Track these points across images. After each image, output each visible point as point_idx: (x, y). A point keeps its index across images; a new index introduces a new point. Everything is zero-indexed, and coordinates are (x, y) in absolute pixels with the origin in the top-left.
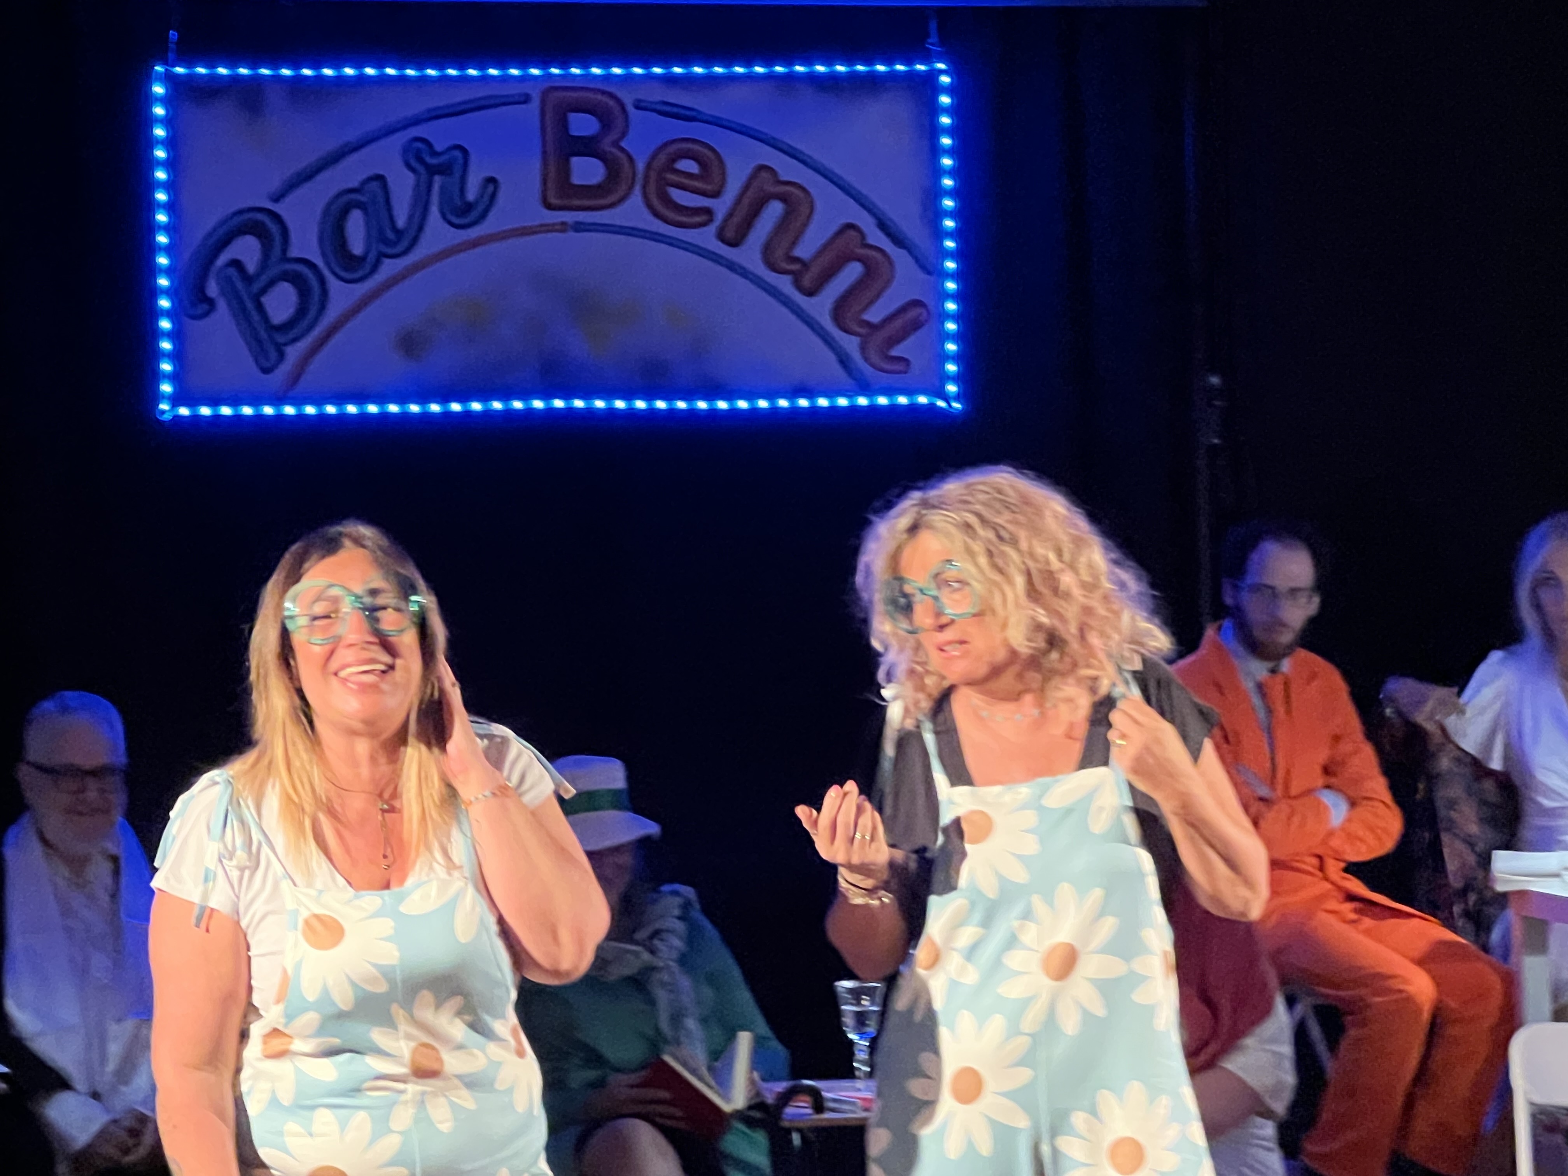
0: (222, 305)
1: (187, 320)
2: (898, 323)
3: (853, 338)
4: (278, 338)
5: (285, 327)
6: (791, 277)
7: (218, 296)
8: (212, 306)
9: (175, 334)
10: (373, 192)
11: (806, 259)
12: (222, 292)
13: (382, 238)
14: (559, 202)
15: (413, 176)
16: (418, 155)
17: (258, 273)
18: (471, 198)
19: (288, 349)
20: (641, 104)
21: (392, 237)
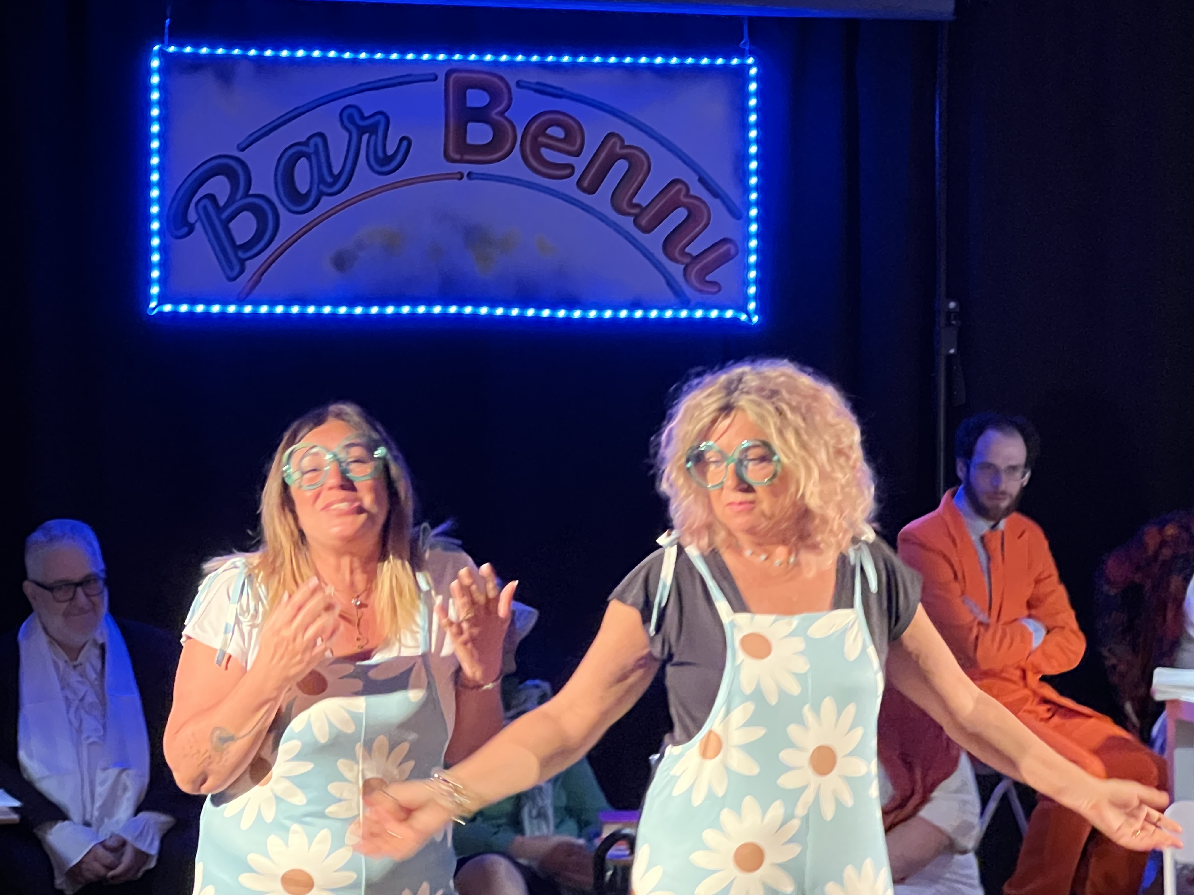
0: (198, 227)
1: (171, 237)
2: (713, 255)
3: (676, 265)
4: (241, 254)
5: (247, 246)
6: (632, 218)
7: (196, 222)
8: (191, 229)
9: (163, 249)
10: (316, 145)
11: (644, 205)
12: (199, 218)
13: (322, 181)
14: (457, 157)
15: (346, 135)
16: (351, 118)
17: (228, 204)
18: (390, 152)
19: (248, 263)
20: (522, 84)
21: (329, 180)
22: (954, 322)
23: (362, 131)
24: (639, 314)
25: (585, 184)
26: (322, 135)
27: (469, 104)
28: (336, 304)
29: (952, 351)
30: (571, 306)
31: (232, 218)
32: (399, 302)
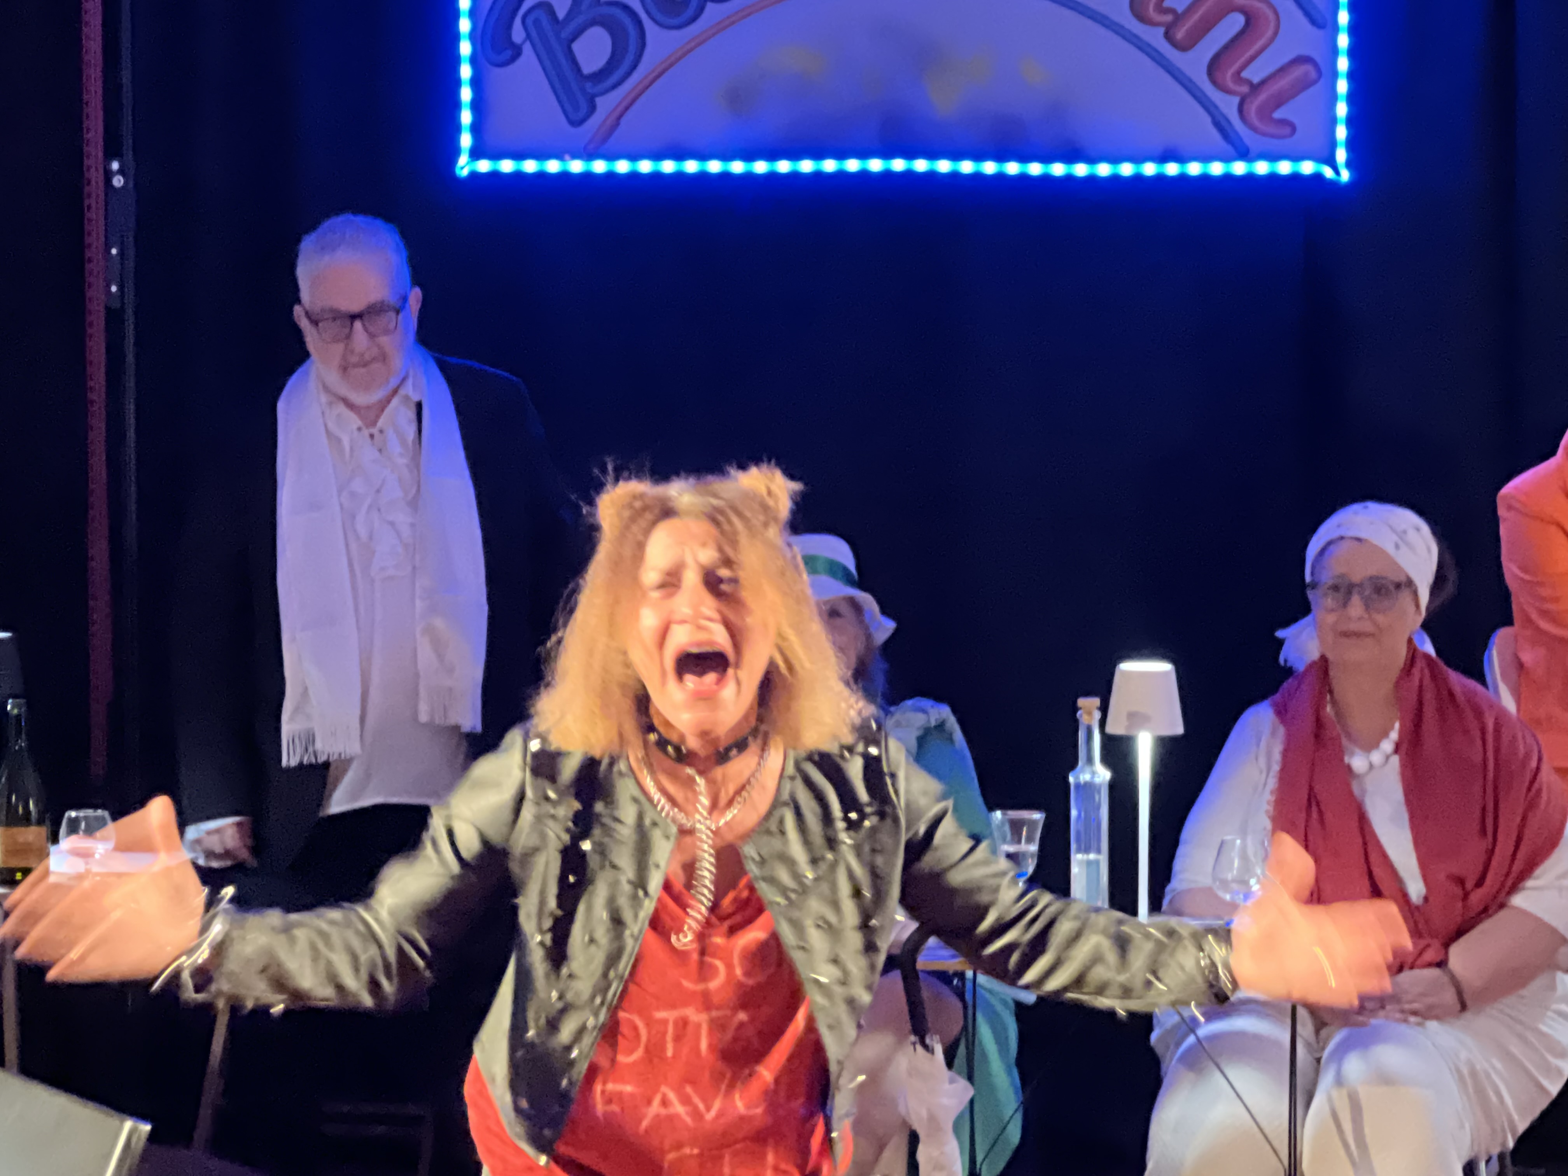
0: (527, 49)
1: (489, 66)
2: (1283, 83)
3: (1228, 97)
4: (588, 86)
5: (599, 76)
6: (1162, 30)
7: (524, 42)
8: (517, 52)
9: (476, 83)
12: (528, 38)
17: (570, 16)
19: (600, 99)
24: (1172, 169)
30: (1070, 157)
31: (575, 36)
32: (818, 155)
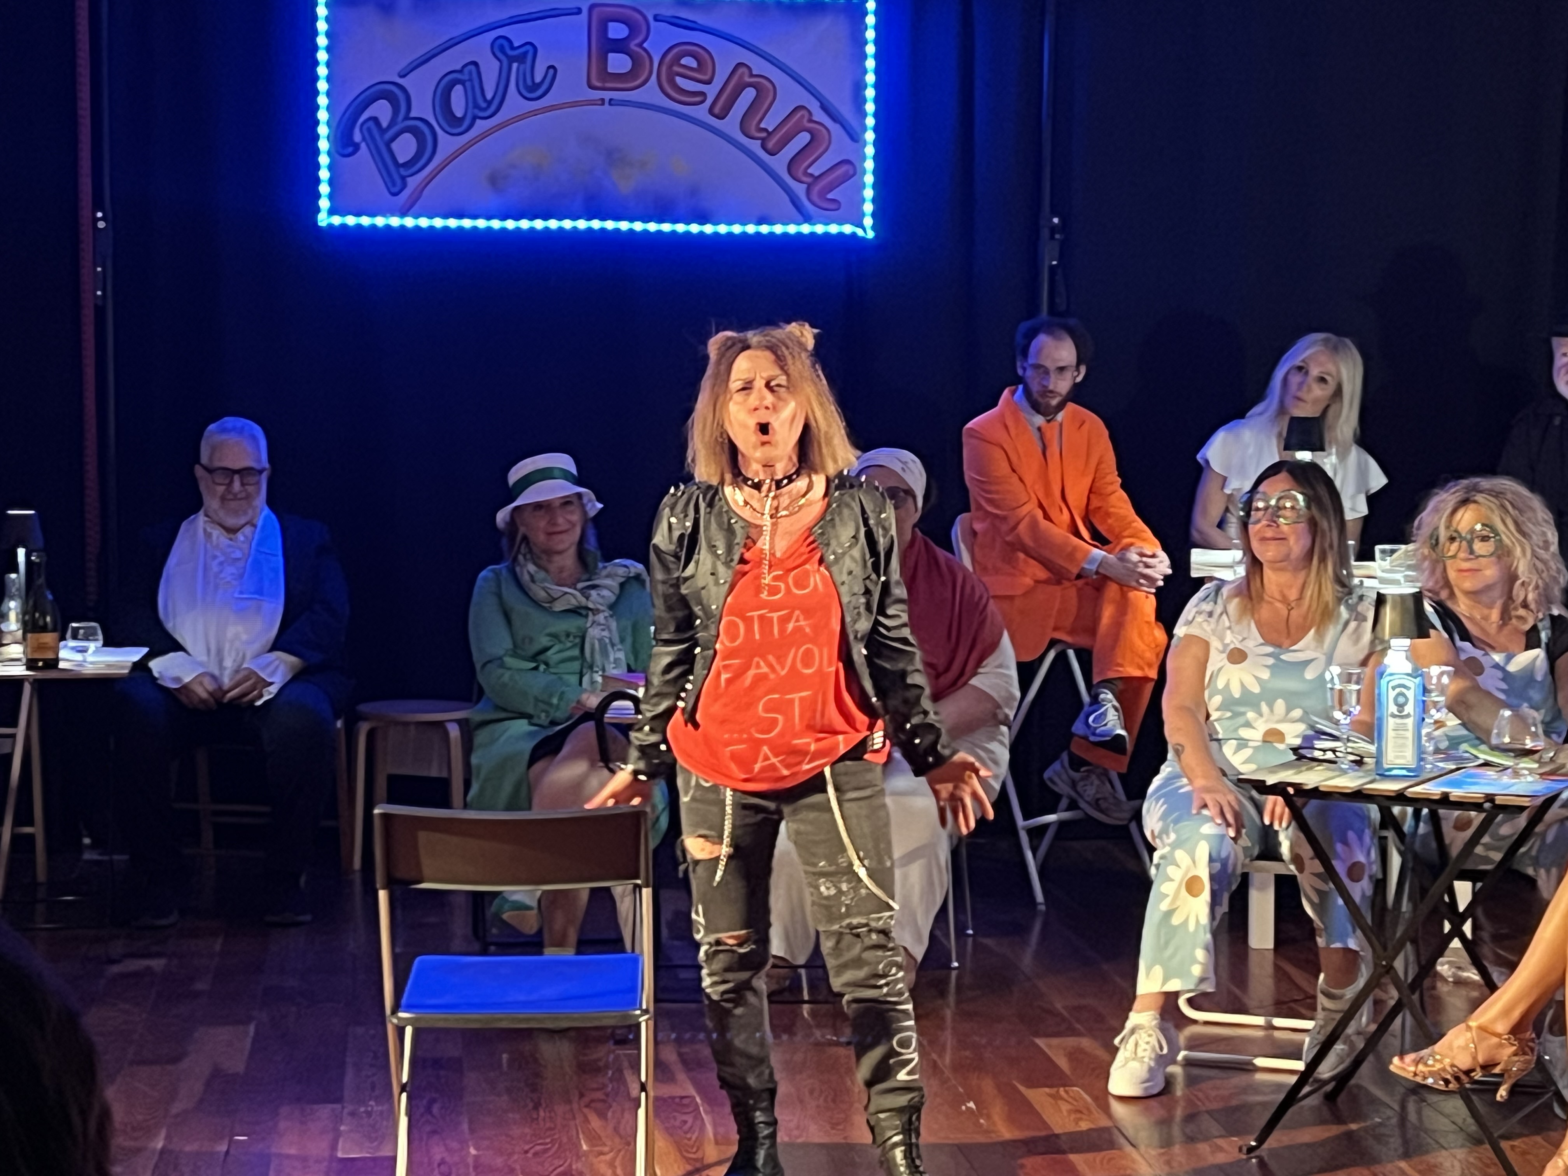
10: (470, 73)
11: (770, 130)
12: (364, 139)
13: (476, 106)
14: (598, 84)
15: (498, 63)
16: (502, 48)
17: (390, 126)
18: (538, 79)
19: (409, 180)
20: (658, 18)
21: (484, 105)
22: (1057, 236)
23: (511, 60)
24: (765, 229)
25: (717, 110)
26: (475, 64)
27: (611, 35)
28: (489, 218)
29: (1054, 263)
31: (393, 139)
